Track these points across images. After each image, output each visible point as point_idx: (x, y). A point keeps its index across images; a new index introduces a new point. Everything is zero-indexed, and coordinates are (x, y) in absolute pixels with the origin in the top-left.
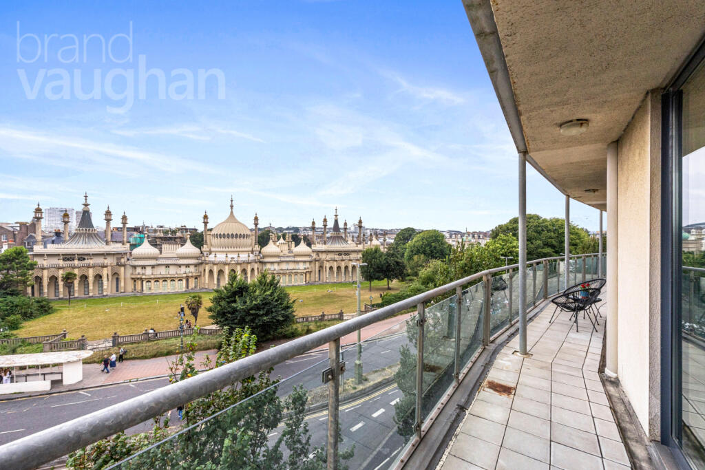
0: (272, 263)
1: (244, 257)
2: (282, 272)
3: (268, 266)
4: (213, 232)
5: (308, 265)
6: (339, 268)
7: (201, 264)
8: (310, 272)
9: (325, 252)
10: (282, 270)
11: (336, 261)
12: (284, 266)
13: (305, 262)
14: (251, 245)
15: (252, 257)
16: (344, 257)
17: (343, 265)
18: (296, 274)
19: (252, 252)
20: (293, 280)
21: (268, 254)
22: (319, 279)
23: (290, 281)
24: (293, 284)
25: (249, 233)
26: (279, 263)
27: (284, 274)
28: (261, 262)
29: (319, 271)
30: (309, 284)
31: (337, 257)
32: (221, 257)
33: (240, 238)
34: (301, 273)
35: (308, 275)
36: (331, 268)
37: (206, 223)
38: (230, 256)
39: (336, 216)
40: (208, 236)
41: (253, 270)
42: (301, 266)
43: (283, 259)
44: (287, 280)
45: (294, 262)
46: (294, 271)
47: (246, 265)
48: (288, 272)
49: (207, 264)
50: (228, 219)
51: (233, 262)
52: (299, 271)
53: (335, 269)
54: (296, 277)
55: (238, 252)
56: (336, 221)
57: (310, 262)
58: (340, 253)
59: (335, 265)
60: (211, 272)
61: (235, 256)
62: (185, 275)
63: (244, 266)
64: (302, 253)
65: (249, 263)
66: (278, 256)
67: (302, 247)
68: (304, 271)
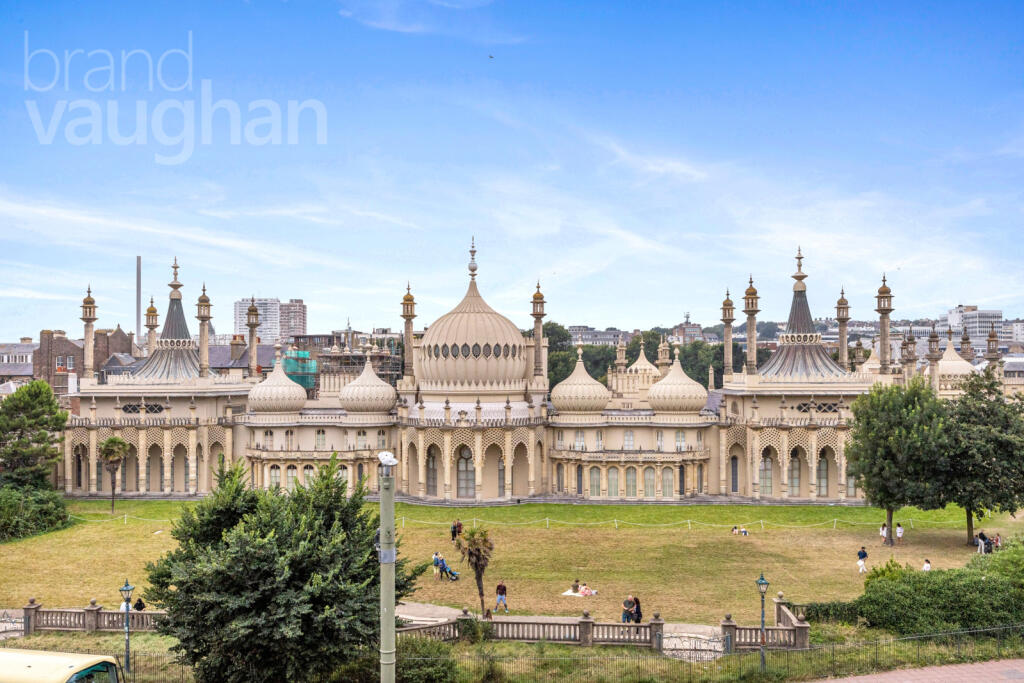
0: (580, 430)
1: (493, 410)
2: (604, 457)
3: (569, 439)
4: (425, 342)
5: (691, 440)
6: (797, 453)
7: (394, 426)
8: (702, 464)
9: (751, 397)
10: (605, 451)
11: (788, 429)
12: (616, 441)
13: (681, 429)
14: (525, 376)
15: (519, 410)
16: (818, 417)
17: (813, 444)
18: (649, 465)
19: (527, 396)
20: (640, 486)
21: (567, 403)
22: (735, 489)
23: (631, 487)
24: (640, 496)
25: (520, 341)
26: (600, 430)
27: (612, 466)
28: (548, 426)
29: (734, 459)
30: (692, 501)
31: (791, 416)
32: (434, 410)
33: (497, 355)
34: (667, 466)
35: (692, 473)
36: (768, 453)
37: (409, 317)
38: (457, 406)
39: (800, 278)
40: (415, 351)
41: (521, 449)
42: (669, 443)
43: (615, 419)
44: (622, 485)
45: (649, 428)
46: (641, 458)
47: (498, 432)
48: (623, 458)
49: (405, 427)
51: (463, 424)
52: (659, 458)
53: (784, 457)
54: (650, 475)
55: (478, 396)
56: (800, 297)
57: (701, 430)
58: (803, 402)
59: (784, 445)
60: (413, 447)
61: (469, 406)
62: (351, 456)
63: (493, 437)
64: (675, 402)
65: (511, 428)
66: (600, 409)
67: (677, 384)
68: (678, 458)
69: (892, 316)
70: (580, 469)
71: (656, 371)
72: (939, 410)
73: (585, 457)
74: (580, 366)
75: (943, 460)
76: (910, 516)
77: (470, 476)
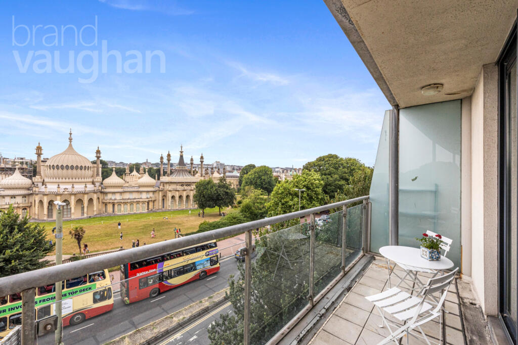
0: (114, 193)
1: (79, 188)
2: (122, 201)
3: (110, 196)
4: (48, 163)
5: (151, 195)
6: (180, 197)
7: (31, 194)
8: (154, 201)
9: (168, 183)
10: (123, 199)
11: (178, 191)
12: (127, 196)
13: (148, 192)
14: (92, 177)
15: (90, 187)
16: (186, 188)
17: (184, 194)
18: (138, 202)
19: (93, 183)
20: (135, 209)
21: (109, 185)
22: (163, 207)
23: (132, 209)
24: (135, 212)
25: (91, 165)
26: (121, 193)
27: (125, 203)
28: (101, 192)
29: (163, 199)
30: (151, 212)
31: (179, 187)
32: (52, 188)
33: (81, 169)
34: (143, 202)
35: (151, 204)
36: (173, 197)
37: (39, 155)
38: (62, 187)
39: (182, 152)
40: (42, 167)
41: (91, 200)
42: (144, 196)
43: (126, 189)
44: (129, 209)
45: (138, 192)
46: (135, 200)
47: (92, 194)
48: (129, 201)
49: (37, 194)
50: (65, 151)
51: (66, 193)
52: (141, 200)
53: (177, 198)
54: (138, 205)
55: (73, 183)
56: (182, 157)
57: (154, 192)
58: (182, 184)
59: (177, 195)
60: (41, 202)
61: (69, 187)
63: (79, 197)
64: (146, 184)
65: (87, 193)
66: (121, 187)
67: (146, 179)
68: (147, 200)
69: (203, 163)
70: (114, 205)
71: (139, 176)
72: (214, 185)
73: (115, 201)
74: (114, 173)
75: (215, 197)
76: (208, 210)
77: (69, 210)
